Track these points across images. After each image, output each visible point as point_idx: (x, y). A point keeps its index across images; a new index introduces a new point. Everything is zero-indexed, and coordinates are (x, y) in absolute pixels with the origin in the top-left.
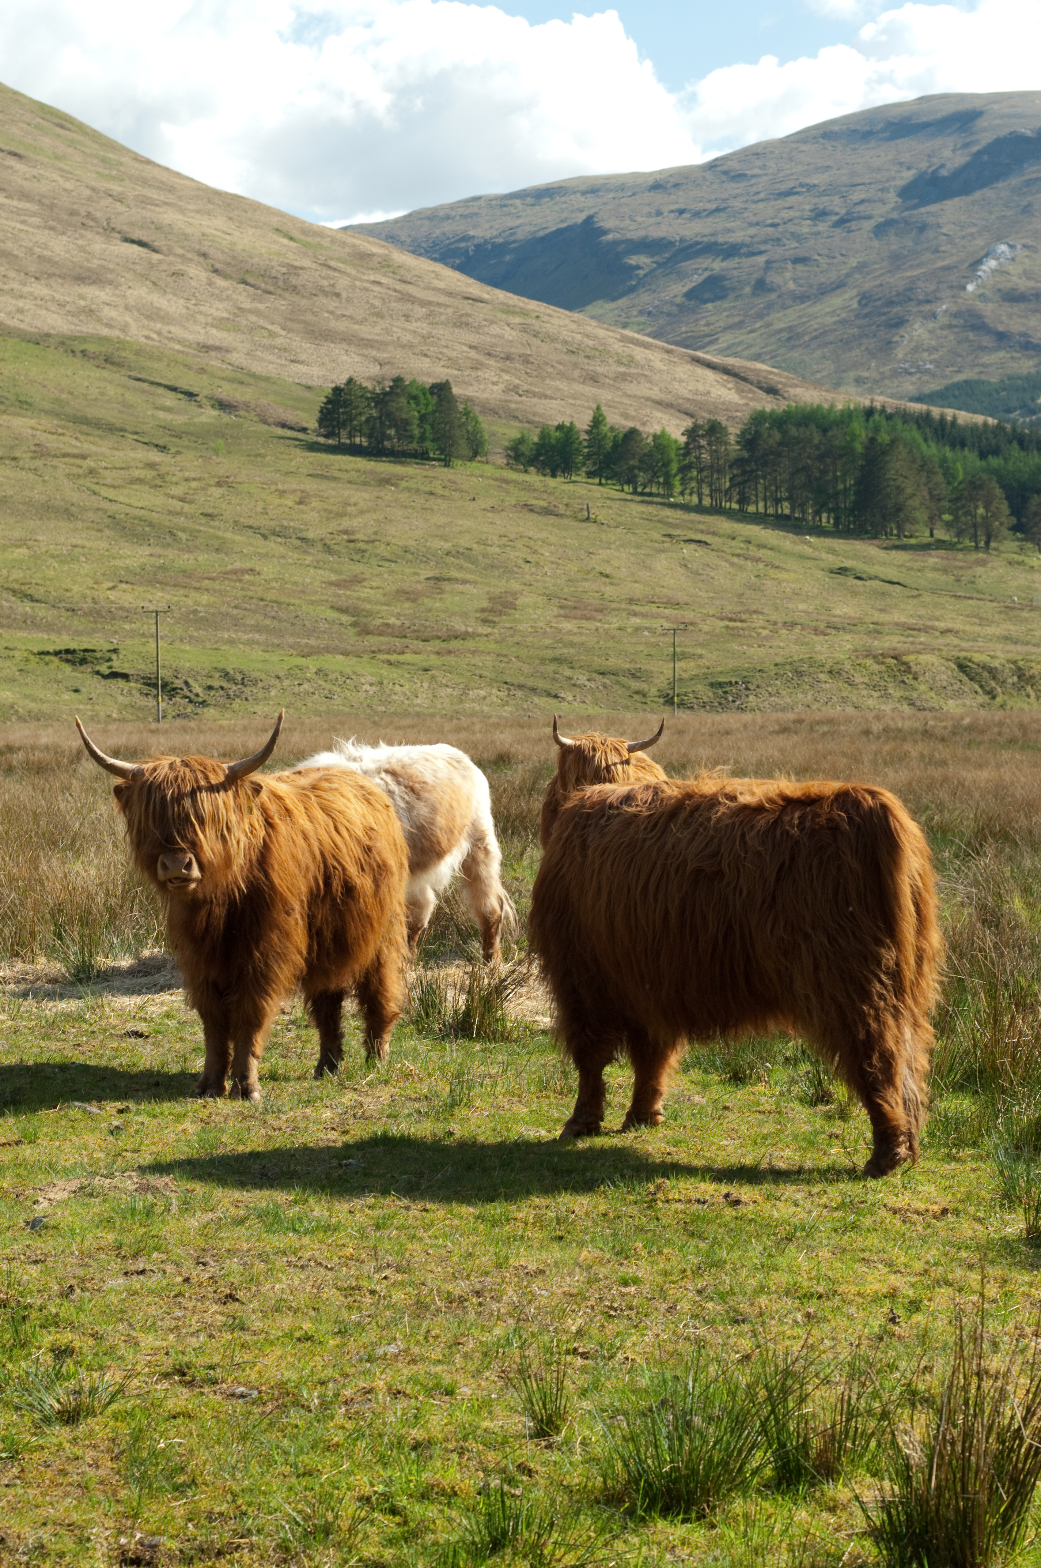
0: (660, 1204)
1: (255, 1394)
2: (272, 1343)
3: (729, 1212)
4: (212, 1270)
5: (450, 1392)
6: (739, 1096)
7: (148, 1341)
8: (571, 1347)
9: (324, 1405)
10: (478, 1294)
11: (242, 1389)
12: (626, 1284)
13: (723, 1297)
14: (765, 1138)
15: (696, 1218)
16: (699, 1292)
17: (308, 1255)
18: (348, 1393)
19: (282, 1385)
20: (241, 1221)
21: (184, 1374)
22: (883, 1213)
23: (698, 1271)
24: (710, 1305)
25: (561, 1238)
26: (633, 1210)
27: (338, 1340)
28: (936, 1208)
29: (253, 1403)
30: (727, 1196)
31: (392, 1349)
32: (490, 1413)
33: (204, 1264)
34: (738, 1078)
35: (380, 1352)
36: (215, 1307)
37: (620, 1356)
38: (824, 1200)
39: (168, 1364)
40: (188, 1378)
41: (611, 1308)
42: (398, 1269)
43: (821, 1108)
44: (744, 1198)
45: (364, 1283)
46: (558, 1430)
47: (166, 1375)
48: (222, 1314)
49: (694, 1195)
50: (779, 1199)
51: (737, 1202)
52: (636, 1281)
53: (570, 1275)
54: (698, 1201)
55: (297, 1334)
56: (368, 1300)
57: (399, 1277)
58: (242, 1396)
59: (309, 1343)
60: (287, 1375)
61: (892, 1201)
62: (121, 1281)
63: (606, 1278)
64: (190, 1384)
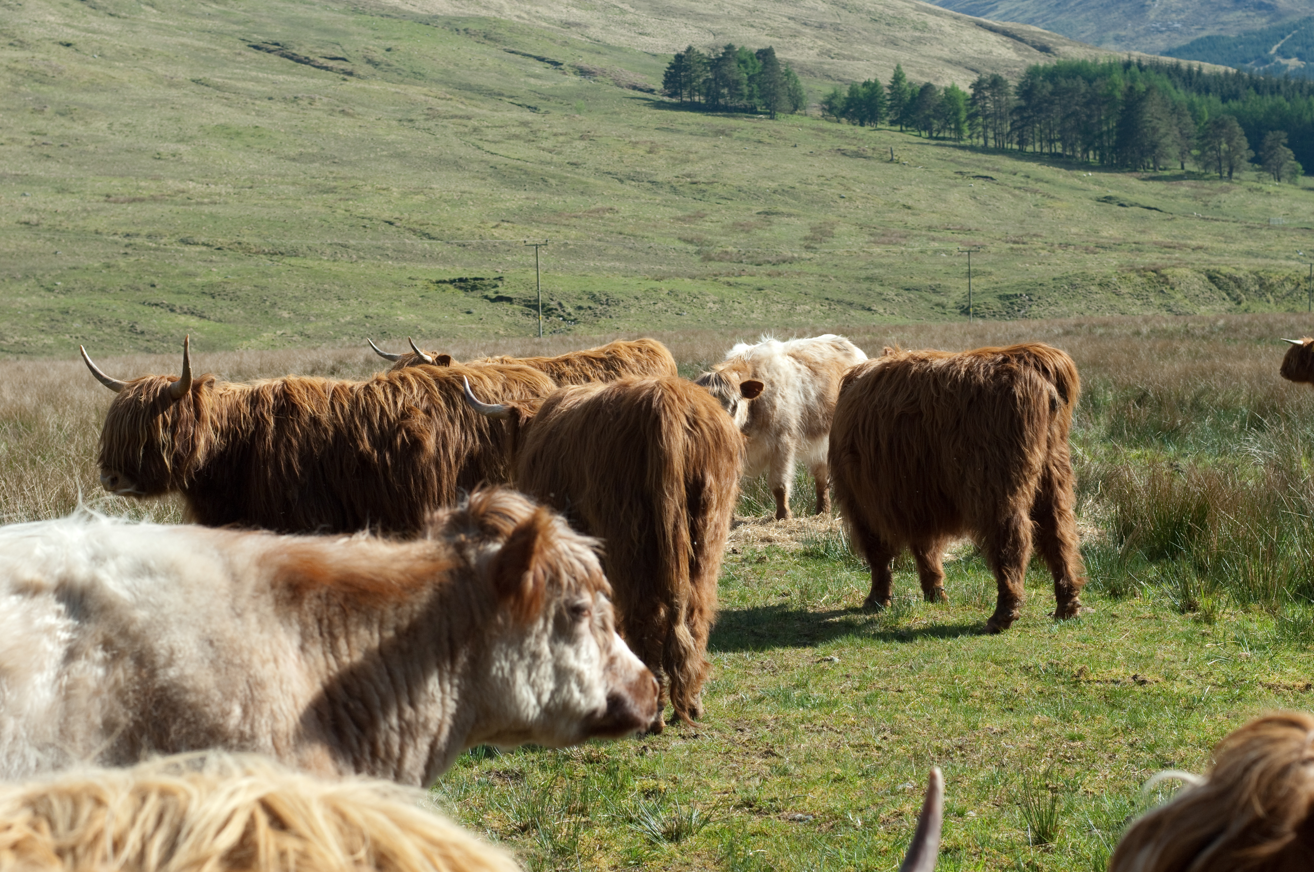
0: (1083, 684)
1: (811, 818)
2: (814, 783)
3: (1139, 689)
4: (748, 734)
5: (961, 814)
6: (1121, 607)
7: (715, 784)
8: (1043, 783)
9: (868, 824)
10: (961, 748)
11: (800, 815)
12: (1073, 739)
13: (1151, 748)
14: (1152, 635)
15: (1114, 693)
16: (1131, 745)
17: (820, 723)
18: (883, 815)
19: (830, 811)
20: (760, 700)
21: (751, 806)
22: (1260, 688)
23: (1126, 731)
24: (1142, 754)
25: (1012, 710)
26: (1062, 688)
27: (863, 781)
28: (1301, 684)
29: (811, 824)
30: (1135, 677)
31: (909, 786)
32: (996, 828)
33: (741, 730)
34: (1116, 594)
35: (900, 787)
36: (759, 761)
37: (1081, 790)
38: (1212, 679)
39: (737, 800)
40: (755, 808)
41: (1065, 757)
42: (893, 732)
43: (1190, 614)
44: (1148, 679)
45: (871, 742)
46: (1052, 838)
47: (737, 807)
48: (766, 764)
49: (1109, 677)
50: (1175, 679)
51: (1143, 682)
52: (1081, 738)
53: (1028, 733)
54: (1113, 681)
55: (832, 777)
56: (875, 753)
57: (895, 737)
58: (800, 820)
59: (842, 783)
60: (833, 805)
61: (1265, 679)
62: (681, 742)
63: (1057, 735)
64: (759, 812)
